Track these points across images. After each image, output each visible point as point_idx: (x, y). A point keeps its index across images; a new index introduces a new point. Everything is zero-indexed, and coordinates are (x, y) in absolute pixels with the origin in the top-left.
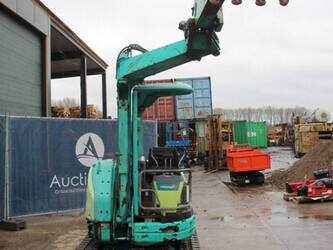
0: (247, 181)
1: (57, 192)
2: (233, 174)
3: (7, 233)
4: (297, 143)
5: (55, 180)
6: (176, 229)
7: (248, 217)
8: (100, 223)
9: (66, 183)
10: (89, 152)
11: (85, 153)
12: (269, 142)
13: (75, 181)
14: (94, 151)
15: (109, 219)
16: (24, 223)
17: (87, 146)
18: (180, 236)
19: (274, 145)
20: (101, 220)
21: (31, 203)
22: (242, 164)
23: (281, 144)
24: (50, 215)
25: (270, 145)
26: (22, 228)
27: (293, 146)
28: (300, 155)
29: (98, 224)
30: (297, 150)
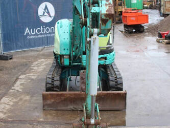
0: (134, 30)
1: (28, 37)
2: (126, 26)
3: (4, 61)
4: (162, 7)
5: (27, 31)
6: (106, 58)
7: (138, 51)
8: (63, 55)
9: (33, 32)
10: (46, 14)
11: (44, 15)
12: (143, 6)
13: (39, 31)
14: (48, 13)
15: (68, 53)
16: (12, 56)
17: (45, 10)
18: (108, 62)
19: (147, 8)
20: (64, 54)
21: (14, 44)
22: (132, 21)
23: (151, 7)
24: (24, 51)
25: (144, 8)
26: (11, 59)
27: (160, 10)
28: (165, 15)
29: (62, 56)
30: (162, 12)
